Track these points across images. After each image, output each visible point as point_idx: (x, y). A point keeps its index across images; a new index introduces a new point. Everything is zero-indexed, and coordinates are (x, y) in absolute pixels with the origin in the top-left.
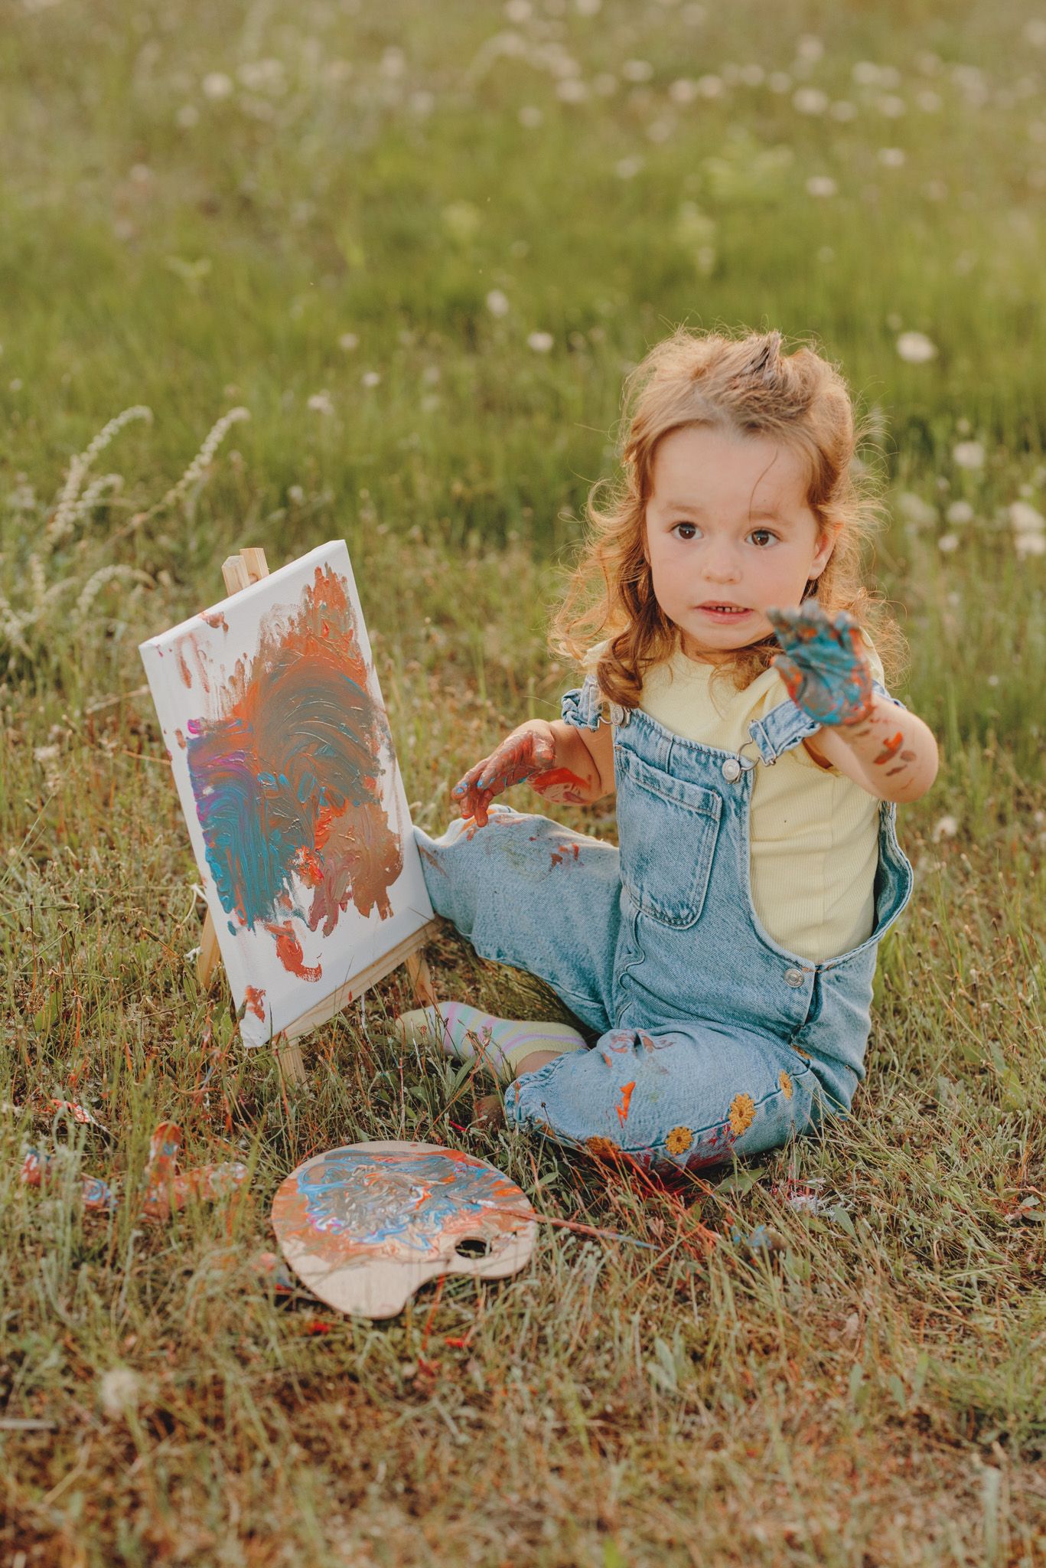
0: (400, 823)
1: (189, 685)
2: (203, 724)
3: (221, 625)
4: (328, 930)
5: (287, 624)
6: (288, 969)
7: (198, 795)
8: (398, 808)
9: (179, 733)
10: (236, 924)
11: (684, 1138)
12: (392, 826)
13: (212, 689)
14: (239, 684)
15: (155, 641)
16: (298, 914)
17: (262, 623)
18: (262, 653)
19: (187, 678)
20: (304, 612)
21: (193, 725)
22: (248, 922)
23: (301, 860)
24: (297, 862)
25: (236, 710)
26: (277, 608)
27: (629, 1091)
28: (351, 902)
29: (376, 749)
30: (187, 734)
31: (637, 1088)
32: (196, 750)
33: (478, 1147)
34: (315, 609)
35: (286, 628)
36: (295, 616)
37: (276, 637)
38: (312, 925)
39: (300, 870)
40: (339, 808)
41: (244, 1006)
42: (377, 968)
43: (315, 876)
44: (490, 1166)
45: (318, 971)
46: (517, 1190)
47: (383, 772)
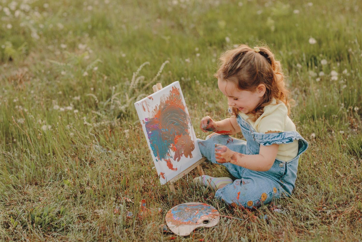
0: (194, 138)
1: (145, 111)
2: (148, 119)
3: (152, 99)
4: (178, 160)
5: (166, 98)
6: (170, 168)
7: (148, 133)
8: (193, 135)
9: (143, 121)
10: (158, 159)
11: (251, 203)
12: (192, 139)
13: (150, 112)
14: (156, 111)
15: (137, 102)
16: (171, 157)
17: (161, 98)
18: (161, 104)
19: (144, 109)
20: (170, 96)
21: (146, 119)
22: (160, 159)
23: (172, 146)
24: (170, 147)
25: (155, 116)
26: (164, 95)
27: (239, 194)
28: (183, 155)
29: (187, 123)
30: (145, 121)
31: (241, 193)
32: (147, 124)
33: (209, 202)
34: (172, 95)
35: (166, 99)
36: (168, 96)
37: (164, 101)
38: (175, 159)
39: (171, 148)
40: (180, 136)
41: (160, 176)
42: (190, 168)
43: (174, 149)
44: (212, 206)
45: (176, 169)
46: (217, 210)
47: (189, 128)
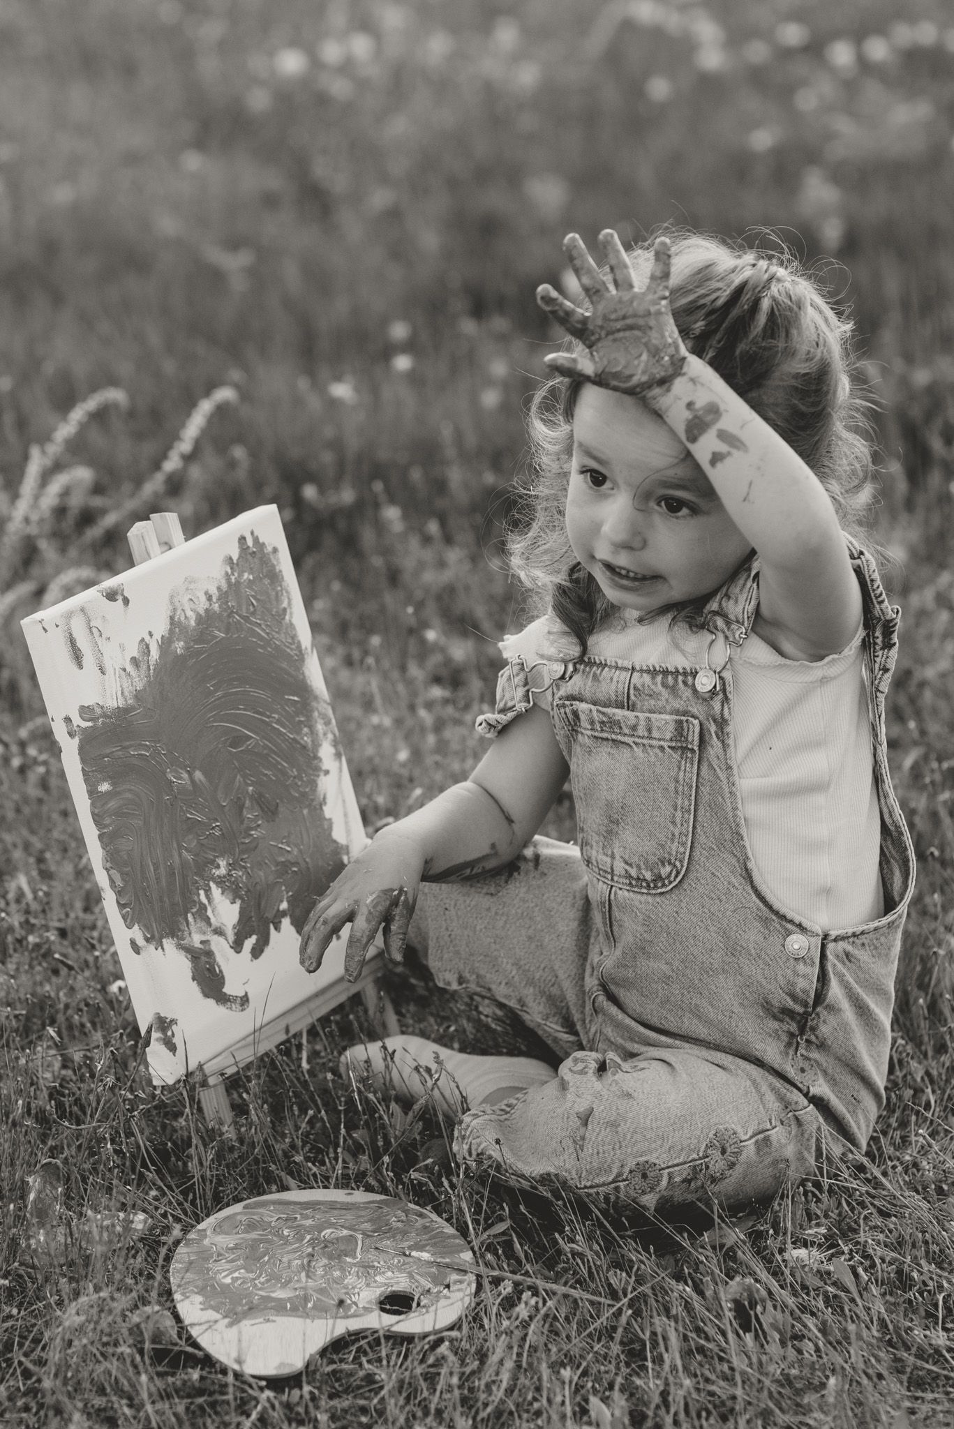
0: (349, 834)
1: (80, 667)
2: (99, 712)
3: (120, 598)
4: (257, 952)
5: (203, 599)
6: (206, 995)
7: (92, 793)
8: (346, 815)
9: (68, 720)
10: (141, 942)
11: (650, 1174)
12: (338, 836)
13: (109, 670)
14: (144, 667)
15: (38, 616)
16: (219, 932)
17: (172, 597)
18: (171, 631)
19: (77, 657)
20: (224, 586)
21: (85, 711)
22: (155, 939)
23: (223, 871)
24: (217, 872)
25: (138, 696)
26: (190, 580)
27: (585, 1119)
29: (317, 745)
30: (77, 721)
31: (596, 1113)
32: (90, 744)
33: (423, 1196)
34: (238, 584)
35: (202, 605)
36: (213, 590)
37: (189, 613)
38: (237, 946)
39: (220, 882)
40: (271, 814)
41: (149, 1032)
42: (318, 1002)
43: (240, 890)
44: (434, 1216)
45: (245, 1000)
46: (460, 1241)
47: (327, 772)
